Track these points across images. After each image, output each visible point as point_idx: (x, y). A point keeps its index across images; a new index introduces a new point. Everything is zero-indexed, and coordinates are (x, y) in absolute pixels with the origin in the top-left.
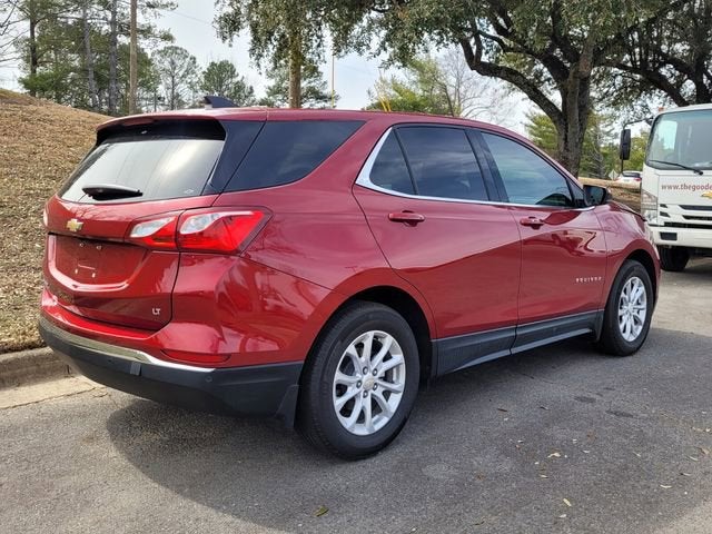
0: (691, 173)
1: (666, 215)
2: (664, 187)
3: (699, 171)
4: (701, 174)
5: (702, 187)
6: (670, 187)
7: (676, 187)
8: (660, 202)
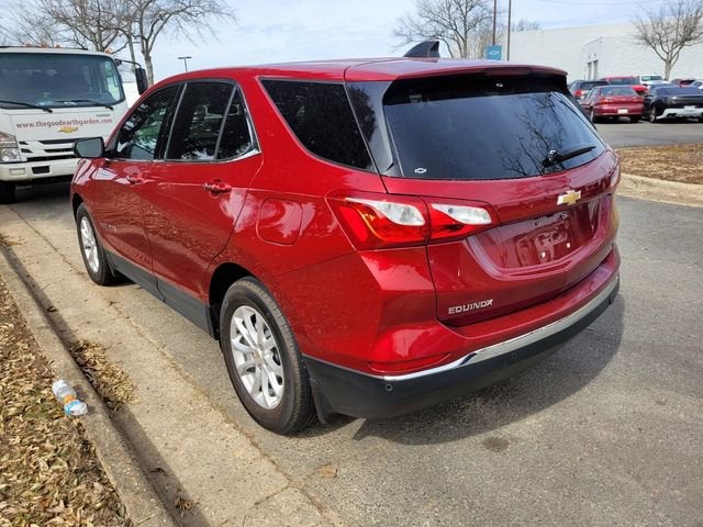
0: (41, 111)
1: (28, 151)
2: (19, 126)
3: (47, 109)
4: (51, 112)
5: (56, 124)
6: (25, 125)
7: (31, 125)
8: (19, 140)
